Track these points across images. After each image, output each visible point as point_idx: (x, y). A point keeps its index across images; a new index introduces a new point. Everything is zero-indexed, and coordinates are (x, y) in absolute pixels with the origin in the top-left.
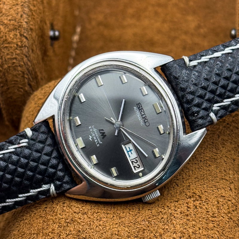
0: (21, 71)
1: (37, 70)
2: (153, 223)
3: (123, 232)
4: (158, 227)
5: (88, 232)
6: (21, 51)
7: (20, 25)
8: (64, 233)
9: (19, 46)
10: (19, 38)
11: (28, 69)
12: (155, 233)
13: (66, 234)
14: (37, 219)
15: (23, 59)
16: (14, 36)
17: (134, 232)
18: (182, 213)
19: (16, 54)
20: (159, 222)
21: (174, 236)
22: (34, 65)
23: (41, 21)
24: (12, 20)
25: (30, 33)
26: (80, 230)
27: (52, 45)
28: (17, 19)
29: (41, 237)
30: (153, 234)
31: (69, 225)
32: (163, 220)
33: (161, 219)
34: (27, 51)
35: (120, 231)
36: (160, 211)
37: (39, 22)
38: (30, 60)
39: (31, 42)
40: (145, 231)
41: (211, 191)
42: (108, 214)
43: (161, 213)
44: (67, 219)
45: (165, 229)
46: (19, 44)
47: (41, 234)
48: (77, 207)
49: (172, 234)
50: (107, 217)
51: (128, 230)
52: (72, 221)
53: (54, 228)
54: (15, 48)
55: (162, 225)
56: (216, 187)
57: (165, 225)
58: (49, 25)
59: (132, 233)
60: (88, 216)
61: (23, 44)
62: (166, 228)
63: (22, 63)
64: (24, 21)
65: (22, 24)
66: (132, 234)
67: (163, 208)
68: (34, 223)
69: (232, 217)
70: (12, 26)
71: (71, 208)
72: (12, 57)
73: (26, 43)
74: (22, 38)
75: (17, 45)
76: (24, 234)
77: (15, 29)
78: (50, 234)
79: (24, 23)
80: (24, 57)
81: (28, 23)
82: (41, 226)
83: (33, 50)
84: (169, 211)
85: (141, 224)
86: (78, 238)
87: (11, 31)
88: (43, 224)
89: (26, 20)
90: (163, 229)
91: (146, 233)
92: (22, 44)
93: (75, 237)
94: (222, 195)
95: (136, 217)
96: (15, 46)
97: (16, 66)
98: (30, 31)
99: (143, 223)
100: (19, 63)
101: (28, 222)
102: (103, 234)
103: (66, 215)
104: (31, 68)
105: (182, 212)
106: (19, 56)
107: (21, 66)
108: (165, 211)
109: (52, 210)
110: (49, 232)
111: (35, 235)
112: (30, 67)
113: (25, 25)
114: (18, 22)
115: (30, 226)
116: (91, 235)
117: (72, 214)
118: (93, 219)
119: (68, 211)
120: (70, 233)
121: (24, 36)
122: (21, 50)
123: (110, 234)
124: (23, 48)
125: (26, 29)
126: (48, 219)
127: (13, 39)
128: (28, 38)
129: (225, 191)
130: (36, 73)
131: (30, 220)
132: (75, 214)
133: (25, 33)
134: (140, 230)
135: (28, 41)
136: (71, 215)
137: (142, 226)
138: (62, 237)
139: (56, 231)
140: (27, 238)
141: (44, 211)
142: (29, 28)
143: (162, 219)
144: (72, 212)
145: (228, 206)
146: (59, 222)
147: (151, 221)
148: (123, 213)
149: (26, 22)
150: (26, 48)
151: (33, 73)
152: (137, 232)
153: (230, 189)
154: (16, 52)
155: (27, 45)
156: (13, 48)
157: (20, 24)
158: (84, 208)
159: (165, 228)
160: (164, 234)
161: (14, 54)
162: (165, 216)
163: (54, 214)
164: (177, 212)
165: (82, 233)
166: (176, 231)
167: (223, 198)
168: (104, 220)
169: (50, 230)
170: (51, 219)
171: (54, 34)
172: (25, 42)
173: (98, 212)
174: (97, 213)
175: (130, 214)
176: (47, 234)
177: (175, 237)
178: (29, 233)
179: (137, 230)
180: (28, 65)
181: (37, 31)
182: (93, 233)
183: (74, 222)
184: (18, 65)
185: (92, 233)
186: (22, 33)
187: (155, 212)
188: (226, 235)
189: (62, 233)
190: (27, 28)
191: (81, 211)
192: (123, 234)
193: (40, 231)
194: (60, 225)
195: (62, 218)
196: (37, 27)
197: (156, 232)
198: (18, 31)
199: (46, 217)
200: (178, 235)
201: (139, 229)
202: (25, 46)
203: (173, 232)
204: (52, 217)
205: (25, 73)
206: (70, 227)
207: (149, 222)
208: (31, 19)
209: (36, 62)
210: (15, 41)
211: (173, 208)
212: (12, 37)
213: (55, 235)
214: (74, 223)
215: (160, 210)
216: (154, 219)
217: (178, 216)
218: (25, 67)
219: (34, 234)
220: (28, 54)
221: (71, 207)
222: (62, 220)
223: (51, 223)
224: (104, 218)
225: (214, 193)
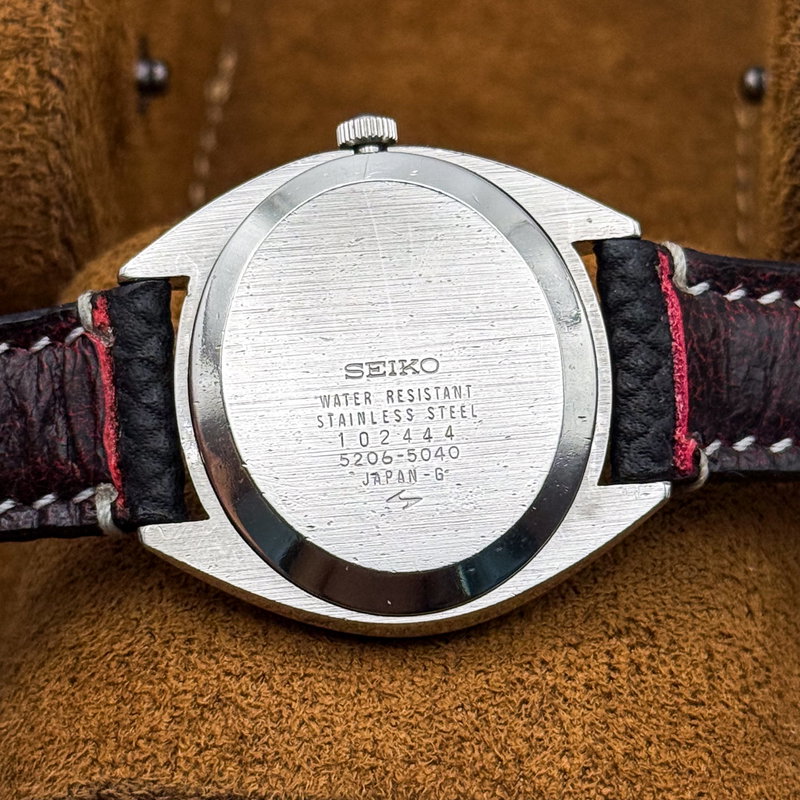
0: (38, 195)
1: (91, 193)
2: (492, 717)
3: (391, 743)
4: (509, 731)
5: (271, 742)
6: (39, 127)
7: (37, 39)
8: (191, 742)
9: (35, 108)
10: (36, 83)
11: (62, 190)
12: (501, 752)
13: (198, 745)
14: (97, 690)
15: (45, 154)
16: (16, 74)
17: (427, 745)
18: (591, 689)
19: (21, 137)
20: (513, 713)
21: (565, 763)
22: (83, 177)
23: (109, 29)
24: (13, 21)
25: (71, 67)
26: (246, 732)
27: (142, 110)
28: (29, 19)
29: (111, 752)
30: (491, 754)
31: (206, 715)
32: (526, 709)
33: (521, 704)
34: (61, 128)
35: (381, 741)
36: (518, 680)
37: (103, 32)
38: (70, 157)
39: (74, 98)
40: (467, 744)
41: (686, 617)
42: (339, 681)
43: (519, 686)
44: (202, 696)
45: (534, 741)
46: (35, 102)
47: (112, 743)
48: (235, 656)
49: (557, 756)
50: (336, 693)
51: (409, 739)
52: (220, 700)
53: (155, 723)
54: (19, 118)
55: (524, 725)
56: (703, 603)
57: (535, 727)
58: (133, 42)
59: (422, 749)
60: (271, 688)
61: (47, 104)
62: (536, 735)
63: (44, 169)
64: (52, 25)
65: (45, 36)
66: (422, 753)
67: (527, 670)
68: (87, 704)
69: (755, 705)
70: (10, 41)
71: (214, 658)
72: (8, 146)
73: (59, 100)
74: (46, 82)
75: (28, 106)
76: (51, 742)
77: (21, 51)
78: (141, 742)
79: (54, 34)
80: (51, 146)
81: (67, 32)
82: (110, 717)
83: (79, 126)
84: (549, 678)
85: (452, 721)
86: (237, 759)
87: (9, 59)
88: (119, 708)
89: (58, 23)
90: (527, 740)
91: (470, 752)
92: (44, 102)
93: (228, 755)
94: (722, 629)
95: (437, 697)
96: (22, 108)
97: (22, 177)
98: (70, 59)
99: (459, 717)
100: (33, 169)
101: (65, 702)
102: (321, 748)
103: (196, 680)
104: (71, 187)
105: (593, 683)
106: (32, 142)
107: (39, 177)
108: (533, 678)
109: (149, 664)
110: (140, 738)
111: (90, 747)
112: (68, 181)
113: (55, 39)
114: (33, 30)
115: (72, 715)
116: (281, 750)
117: (218, 678)
118: (290, 698)
119: (204, 667)
120: (212, 743)
121: (52, 77)
122: (40, 123)
123: (347, 750)
124: (46, 118)
125: (60, 54)
126: (136, 694)
127: (14, 86)
128: (66, 82)
129: (733, 616)
130: (87, 201)
131: (73, 694)
132: (227, 678)
133: (53, 65)
134: (448, 739)
135: (66, 93)
136: (215, 683)
137: (456, 727)
138: (185, 753)
139: (162, 733)
140: (62, 754)
141: (123, 666)
142: (69, 50)
143: (524, 706)
144: (218, 671)
145: (741, 668)
146: (174, 703)
147: (487, 711)
148: (393, 679)
149: (59, 30)
150: (59, 117)
151: (80, 203)
152: (438, 745)
153: (746, 610)
154: (23, 129)
155: (61, 107)
156: (14, 117)
157: (38, 34)
158: (258, 657)
159: (532, 736)
160: (528, 755)
161: (17, 136)
162: (535, 697)
163: (157, 675)
164: (573, 684)
165: (251, 745)
166: (572, 747)
167: (726, 641)
168: (328, 700)
169: (144, 730)
170: (145, 693)
171: (151, 74)
172: (55, 97)
173: (305, 675)
174: (302, 679)
175: (413, 683)
176: (131, 743)
177: (568, 766)
178: (69, 738)
179: (439, 738)
180: (61, 173)
181: (95, 64)
182: (288, 743)
183: (225, 705)
184: (28, 173)
185: (285, 746)
186: (47, 67)
187: (498, 681)
188: (735, 765)
189: (183, 741)
190: (60, 50)
191: (250, 668)
192: (390, 752)
193: (108, 733)
194: (178, 713)
195: (185, 692)
196: (94, 47)
197: (504, 749)
198: (31, 59)
199: (127, 687)
200: (576, 761)
201: (446, 735)
202: (55, 111)
203: (561, 751)
204: (148, 687)
205: (53, 201)
206: (211, 723)
207: (479, 715)
208: (77, 17)
209: (90, 165)
210: (21, 91)
211: (560, 670)
212: (13, 78)
213: (160, 746)
214: (225, 710)
215: (517, 674)
216: (498, 705)
217: (577, 697)
218: (51, 181)
219: (86, 742)
220: (65, 138)
221: (215, 655)
222: (182, 697)
223: (146, 706)
224: (328, 694)
225: (697, 622)
